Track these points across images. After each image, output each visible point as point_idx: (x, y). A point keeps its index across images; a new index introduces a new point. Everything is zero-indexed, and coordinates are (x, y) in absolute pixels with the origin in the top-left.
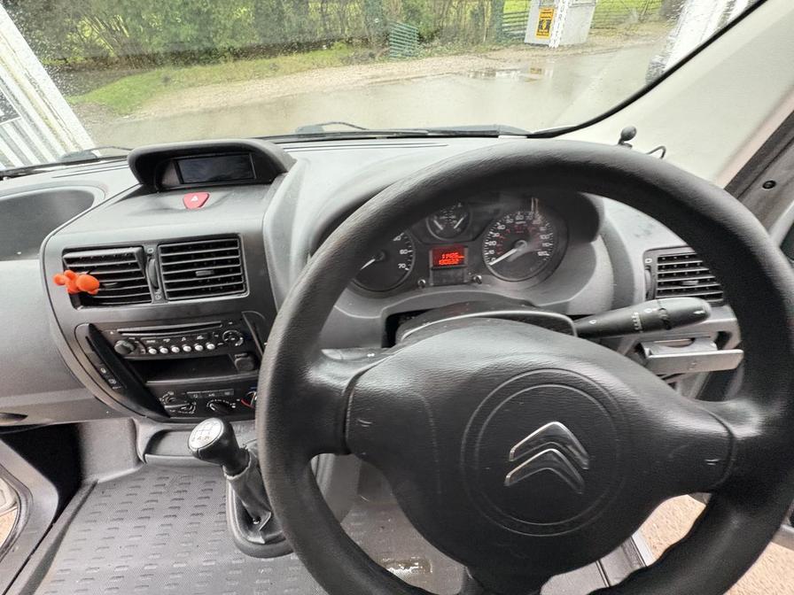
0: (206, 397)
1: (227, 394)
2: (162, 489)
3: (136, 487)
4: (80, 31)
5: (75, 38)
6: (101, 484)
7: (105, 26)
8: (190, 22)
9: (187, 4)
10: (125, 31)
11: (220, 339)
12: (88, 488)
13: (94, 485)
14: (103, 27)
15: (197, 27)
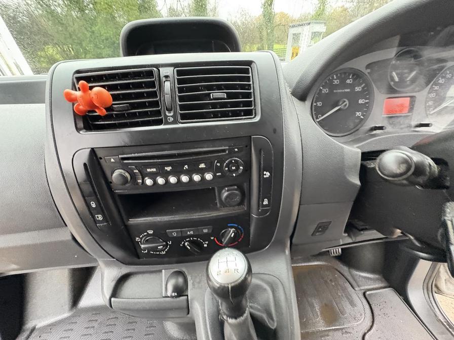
0: (184, 235)
1: (205, 231)
2: (91, 331)
3: (69, 330)
4: (46, 51)
5: (43, 54)
6: (40, 329)
7: (61, 48)
8: (108, 48)
9: (108, 39)
10: (72, 51)
11: (220, 169)
12: (28, 333)
13: (33, 330)
14: (59, 49)
15: (112, 50)
